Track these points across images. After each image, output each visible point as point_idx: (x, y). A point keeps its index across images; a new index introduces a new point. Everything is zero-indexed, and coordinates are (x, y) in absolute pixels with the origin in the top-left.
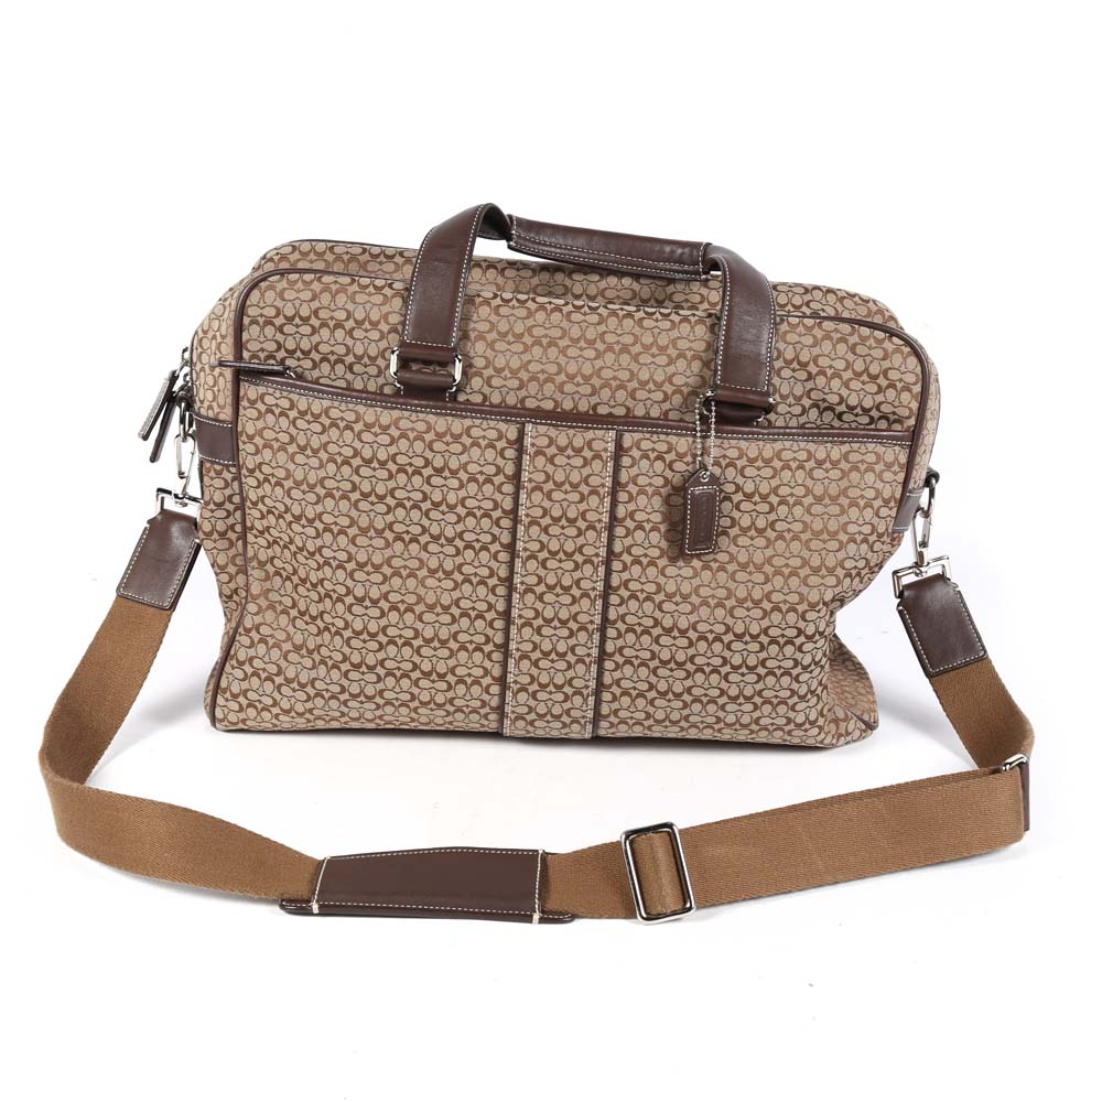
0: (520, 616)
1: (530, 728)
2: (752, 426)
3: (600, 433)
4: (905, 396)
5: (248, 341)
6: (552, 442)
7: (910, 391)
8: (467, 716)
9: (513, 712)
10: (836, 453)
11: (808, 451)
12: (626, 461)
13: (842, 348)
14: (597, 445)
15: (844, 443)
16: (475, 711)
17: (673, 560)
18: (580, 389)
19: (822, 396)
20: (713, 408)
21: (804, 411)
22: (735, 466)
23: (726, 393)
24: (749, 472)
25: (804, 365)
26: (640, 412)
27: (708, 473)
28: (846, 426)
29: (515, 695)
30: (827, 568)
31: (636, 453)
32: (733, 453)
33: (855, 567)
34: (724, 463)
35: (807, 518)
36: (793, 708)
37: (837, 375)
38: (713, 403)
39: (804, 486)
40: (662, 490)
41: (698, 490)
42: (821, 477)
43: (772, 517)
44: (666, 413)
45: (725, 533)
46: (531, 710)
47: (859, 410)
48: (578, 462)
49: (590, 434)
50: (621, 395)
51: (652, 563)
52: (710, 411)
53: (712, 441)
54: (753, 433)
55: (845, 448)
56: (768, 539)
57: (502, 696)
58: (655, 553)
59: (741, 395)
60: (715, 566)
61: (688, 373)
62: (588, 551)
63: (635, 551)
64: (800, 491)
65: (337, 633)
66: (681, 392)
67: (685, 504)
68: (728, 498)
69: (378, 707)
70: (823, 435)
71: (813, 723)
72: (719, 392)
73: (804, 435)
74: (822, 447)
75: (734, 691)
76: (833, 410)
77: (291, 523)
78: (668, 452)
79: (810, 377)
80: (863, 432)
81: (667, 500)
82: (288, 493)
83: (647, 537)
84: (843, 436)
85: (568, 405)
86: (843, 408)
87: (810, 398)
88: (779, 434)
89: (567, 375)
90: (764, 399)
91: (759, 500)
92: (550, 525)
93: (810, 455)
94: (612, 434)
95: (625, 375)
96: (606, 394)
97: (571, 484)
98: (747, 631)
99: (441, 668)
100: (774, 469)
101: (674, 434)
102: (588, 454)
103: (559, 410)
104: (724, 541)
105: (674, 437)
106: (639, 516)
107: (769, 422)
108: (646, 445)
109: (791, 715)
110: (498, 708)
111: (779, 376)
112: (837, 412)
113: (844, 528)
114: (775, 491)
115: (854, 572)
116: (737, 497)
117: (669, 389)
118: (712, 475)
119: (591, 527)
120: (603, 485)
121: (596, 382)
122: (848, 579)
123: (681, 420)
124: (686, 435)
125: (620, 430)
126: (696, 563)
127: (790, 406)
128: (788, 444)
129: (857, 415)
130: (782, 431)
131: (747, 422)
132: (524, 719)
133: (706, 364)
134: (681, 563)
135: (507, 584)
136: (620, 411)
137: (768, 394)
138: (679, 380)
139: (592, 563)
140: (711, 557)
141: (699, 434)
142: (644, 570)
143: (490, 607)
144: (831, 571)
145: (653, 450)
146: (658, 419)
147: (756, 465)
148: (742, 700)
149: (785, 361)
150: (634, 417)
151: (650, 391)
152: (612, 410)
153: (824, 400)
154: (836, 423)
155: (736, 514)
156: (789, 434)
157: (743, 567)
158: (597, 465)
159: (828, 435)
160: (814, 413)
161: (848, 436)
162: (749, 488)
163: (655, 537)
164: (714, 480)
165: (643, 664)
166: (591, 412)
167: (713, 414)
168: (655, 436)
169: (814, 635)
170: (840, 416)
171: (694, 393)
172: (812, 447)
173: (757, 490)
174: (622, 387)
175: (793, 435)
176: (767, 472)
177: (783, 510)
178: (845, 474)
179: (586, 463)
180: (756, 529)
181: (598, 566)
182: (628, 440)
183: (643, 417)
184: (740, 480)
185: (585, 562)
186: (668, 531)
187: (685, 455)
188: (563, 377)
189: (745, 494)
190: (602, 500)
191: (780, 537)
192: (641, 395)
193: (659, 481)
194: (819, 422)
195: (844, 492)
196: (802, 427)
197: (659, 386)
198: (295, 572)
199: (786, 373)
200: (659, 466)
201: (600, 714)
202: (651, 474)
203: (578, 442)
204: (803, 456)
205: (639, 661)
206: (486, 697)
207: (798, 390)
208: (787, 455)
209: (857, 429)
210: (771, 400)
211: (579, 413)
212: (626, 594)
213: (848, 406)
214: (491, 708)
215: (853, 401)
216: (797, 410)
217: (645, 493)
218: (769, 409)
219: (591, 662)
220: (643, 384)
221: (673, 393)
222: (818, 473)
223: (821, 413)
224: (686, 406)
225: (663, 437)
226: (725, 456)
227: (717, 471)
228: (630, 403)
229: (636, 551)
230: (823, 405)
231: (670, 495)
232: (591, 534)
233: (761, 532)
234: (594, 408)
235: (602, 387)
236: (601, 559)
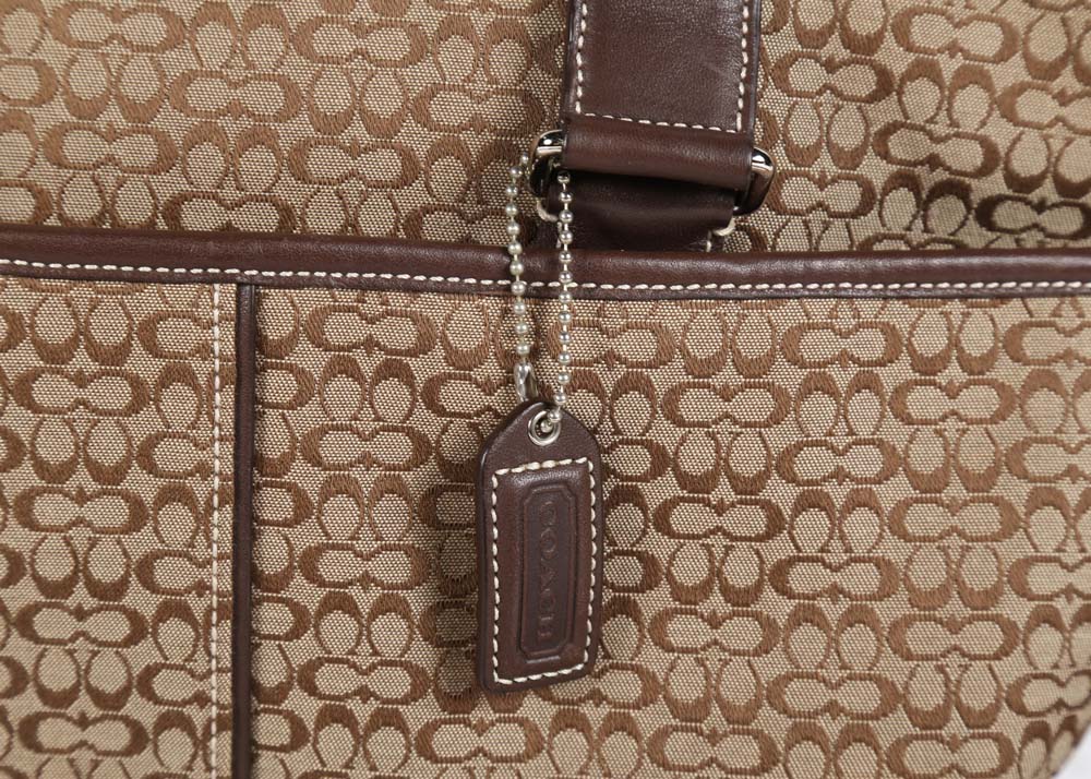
3: (181, 295)
6: (18, 329)
10: (979, 334)
11: (889, 331)
12: (278, 385)
14: (172, 336)
15: (1004, 298)
17: (457, 704)
18: (120, 150)
19: (925, 147)
20: (566, 198)
21: (869, 200)
22: (647, 389)
23: (599, 142)
24: (695, 405)
25: (863, 48)
26: (324, 219)
27: (556, 416)
28: (1007, 242)
30: (966, 713)
31: (310, 358)
32: (636, 347)
33: (1060, 704)
34: (608, 383)
35: (894, 550)
37: (973, 75)
38: (564, 181)
39: (880, 444)
40: (408, 477)
41: (526, 473)
42: (933, 413)
43: (779, 549)
44: (414, 222)
45: (626, 608)
47: (1048, 191)
48: (114, 394)
49: (148, 300)
50: (259, 166)
51: (388, 718)
52: (555, 208)
53: (564, 309)
54: (703, 278)
55: (1011, 314)
56: (768, 625)
58: (396, 683)
59: (654, 148)
60: (595, 714)
61: (480, 87)
62: (172, 686)
63: (327, 679)
64: (866, 462)
66: (459, 151)
67: (482, 522)
68: (628, 495)
70: (935, 276)
72: (579, 139)
73: (872, 277)
74: (932, 316)
76: (962, 192)
78: (422, 348)
79: (886, 85)
80: (1067, 261)
81: (426, 510)
83: (364, 632)
84: (1001, 274)
85: (81, 205)
86: (995, 185)
87: (885, 155)
88: (788, 278)
89: (74, 104)
90: (733, 158)
91: (731, 497)
92: (37, 608)
93: (896, 343)
94: (223, 295)
95: (264, 100)
96: (206, 162)
97: (97, 471)
100: (778, 393)
101: (440, 290)
102: (144, 366)
103: (53, 221)
104: (622, 635)
105: (439, 299)
106: (334, 567)
107: (757, 239)
108: (345, 328)
111: (783, 84)
112: (975, 198)
113: (1018, 578)
114: (783, 465)
115: (1054, 721)
116: (662, 489)
117: (418, 140)
118: (570, 422)
119: (174, 609)
120: (204, 470)
121: (171, 122)
122: (1037, 746)
123: (466, 243)
124: (479, 291)
125: (252, 282)
126: (534, 709)
127: (822, 183)
128: (819, 309)
129: (1041, 207)
130: (799, 265)
131: (684, 240)
133: (538, 52)
134: (483, 712)
136: (261, 219)
137: (744, 142)
138: (452, 110)
139: (186, 724)
140: (585, 685)
141: (519, 287)
142: (360, 740)
144: (980, 722)
145: (370, 344)
146: (391, 240)
147: (716, 381)
149: (802, 35)
150: (307, 237)
151: (354, 151)
152: (232, 216)
153: (933, 162)
154: (975, 236)
155: (658, 545)
156: (822, 277)
157: (690, 715)
158: (178, 403)
159: (953, 274)
160: (900, 206)
161: (1019, 274)
162: (697, 457)
163: (391, 633)
164: (577, 436)
166: (162, 225)
167: (566, 217)
168: (372, 298)
170: (985, 212)
171: (503, 152)
172: (899, 314)
173: (722, 465)
174: (257, 137)
175: (837, 277)
176: (756, 405)
177: (812, 527)
178: (1010, 401)
179: (141, 397)
180: (726, 590)
181: (207, 735)
182: (280, 313)
183: (338, 238)
184: (666, 434)
185: (164, 723)
186: (435, 610)
187: (478, 357)
188: (58, 111)
189: (684, 480)
190: (203, 519)
191: (807, 615)
192: (324, 161)
193: (397, 448)
194: (917, 235)
195: (1012, 461)
196: (865, 250)
197: (384, 131)
199: (805, 75)
200: (393, 398)
202: (367, 424)
203: (109, 327)
204: (871, 345)
207: (849, 133)
208: (818, 346)
209: (1041, 250)
210: (758, 164)
211: (120, 231)
213: (1012, 179)
215: (1028, 161)
216: (846, 196)
217: (348, 489)
218: (751, 194)
220: (330, 127)
221: (433, 156)
222: (925, 401)
223: (923, 206)
224: (478, 196)
225: (398, 300)
226: (610, 358)
227: (587, 407)
228: (291, 192)
229: (332, 680)
230: (929, 178)
231: (434, 493)
232: (176, 634)
233: (741, 599)
234: (173, 209)
235: (193, 141)
236: (214, 711)
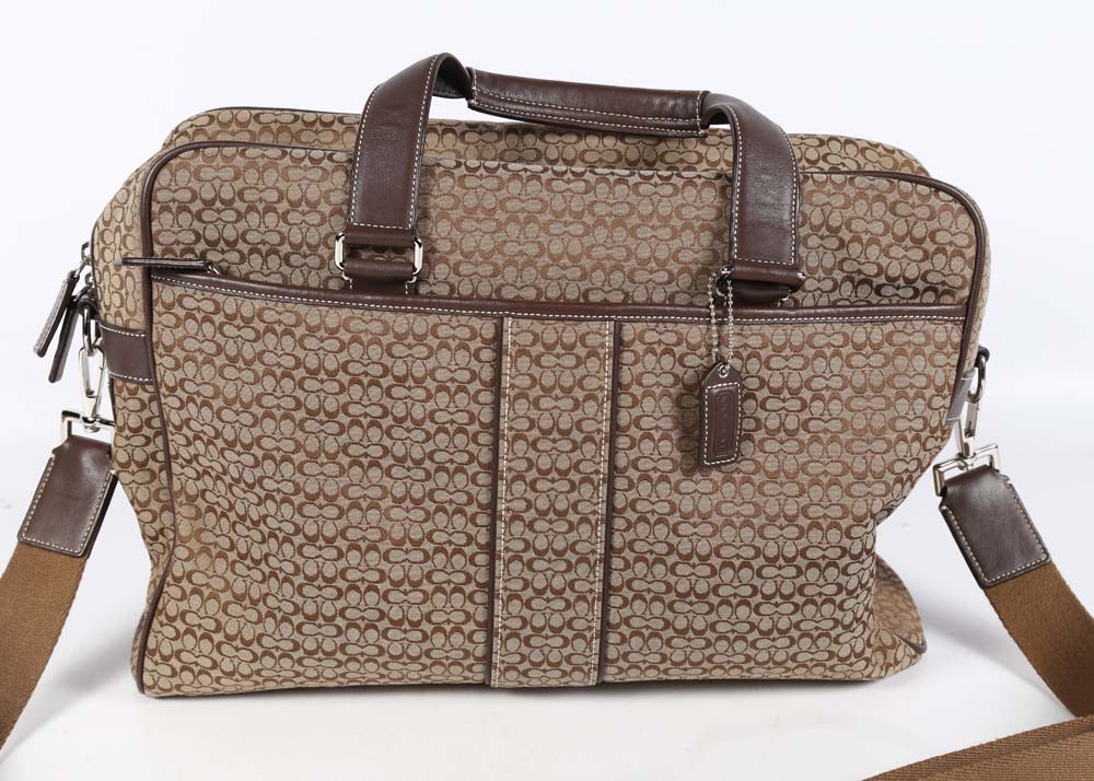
0: (507, 549)
1: (522, 679)
2: (776, 308)
3: (595, 326)
4: (957, 263)
5: (159, 232)
6: (537, 339)
7: (962, 255)
8: (447, 669)
9: (503, 662)
10: (877, 335)
11: (845, 335)
12: (628, 357)
13: (879, 208)
14: (592, 340)
15: (886, 322)
16: (456, 663)
17: (688, 473)
18: (568, 273)
19: (856, 266)
20: (730, 288)
21: (836, 286)
22: (758, 357)
23: (745, 269)
24: (776, 363)
25: (834, 231)
26: (640, 296)
27: (728, 367)
28: (885, 301)
29: (504, 642)
30: (873, 473)
31: (639, 348)
32: (755, 342)
33: (907, 470)
34: (745, 354)
35: (847, 415)
36: (836, 641)
37: (874, 241)
38: (729, 282)
39: (842, 376)
40: (671, 390)
41: (716, 388)
42: (861, 364)
43: (805, 416)
44: (672, 297)
45: (749, 438)
46: (524, 658)
47: (901, 282)
48: (570, 361)
49: (583, 328)
50: (617, 277)
51: (664, 478)
52: (726, 292)
53: (730, 328)
54: (778, 316)
55: (889, 327)
56: (801, 443)
57: (489, 644)
58: (667, 466)
59: (764, 271)
60: (738, 477)
61: (697, 247)
62: (586, 467)
63: (642, 464)
64: (836, 383)
65: (286, 580)
66: (689, 272)
67: (701, 406)
68: (750, 396)
69: (340, 664)
70: (861, 314)
71: (859, 656)
72: (738, 268)
73: (838, 315)
74: (860, 329)
75: (765, 625)
76: (870, 283)
77: (223, 450)
78: (678, 343)
79: (842, 244)
80: (909, 308)
81: (678, 402)
82: (218, 414)
83: (656, 447)
84: (885, 313)
85: (553, 293)
86: (882, 280)
87: (842, 270)
88: (809, 316)
89: (551, 256)
90: (792, 274)
91: (788, 396)
92: (539, 439)
93: (847, 339)
94: (609, 325)
95: (620, 254)
96: (598, 277)
97: (562, 389)
98: (780, 554)
99: (414, 615)
100: (806, 358)
101: (684, 322)
102: (581, 351)
103: (543, 299)
104: (747, 447)
105: (684, 326)
106: (646, 423)
107: (796, 301)
108: (651, 337)
109: (834, 648)
110: (484, 658)
111: (805, 245)
112: (874, 285)
113: (891, 424)
114: (807, 384)
115: (905, 476)
116: (762, 394)
117: (674, 267)
118: (732, 368)
119: (589, 439)
120: (601, 388)
121: (586, 263)
122: (899, 486)
123: (691, 305)
124: (699, 323)
125: (620, 320)
126: (716, 475)
127: (819, 281)
128: (820, 327)
129: (898, 288)
130: (813, 311)
131: (770, 303)
132: (516, 669)
133: (718, 235)
134: (698, 476)
135: (489, 511)
136: (618, 297)
137: (796, 268)
138: (686, 256)
139: (591, 481)
140: (734, 465)
141: (714, 321)
142: (654, 486)
143: (470, 539)
144: (879, 477)
145: (660, 342)
146: (663, 304)
147: (783, 354)
148: (775, 634)
149: (813, 228)
150: (634, 303)
151: (651, 272)
152: (607, 296)
153: (859, 272)
154: (874, 299)
155: (762, 415)
156: (821, 315)
157: (773, 477)
158: (593, 364)
159: (867, 314)
160: (847, 288)
161: (891, 313)
162: (776, 382)
163: (665, 446)
164: (735, 375)
165: (657, 598)
166: (582, 300)
167: (731, 295)
168: (661, 325)
169: (860, 554)
170: (878, 290)
171: (705, 271)
172: (848, 329)
173: (785, 384)
174: (618, 267)
175: (826, 315)
176: (797, 362)
177: (817, 406)
178: (889, 360)
179: (580, 362)
180: (786, 431)
181: (599, 485)
182: (629, 332)
183: (644, 304)
184: (765, 373)
185: (583, 481)
186: (682, 438)
187: (698, 346)
188: (546, 259)
189: (771, 390)
190: (600, 406)
191: (815, 439)
192: (641, 276)
193: (669, 380)
194: (853, 299)
195: (889, 382)
196: (834, 305)
197: (662, 265)
198: (232, 507)
199: (814, 241)
200: (667, 361)
201: (606, 659)
202: (658, 371)
203: (569, 337)
204: (838, 340)
205: (652, 595)
206: (469, 646)
207: (829, 261)
208: (819, 341)
209: (898, 304)
210: (800, 275)
211: (567, 302)
212: (633, 516)
213: (888, 278)
214: (476, 659)
215: (894, 271)
216: (828, 285)
217: (652, 395)
218: (796, 286)
219: (594, 598)
220: (643, 263)
221: (680, 273)
222: (858, 360)
223: (855, 288)
224: (696, 288)
225: (670, 326)
226: (746, 346)
227: (737, 363)
228: (628, 287)
230: (858, 278)
231: (681, 395)
232: (589, 448)
233: (791, 434)
234: (585, 294)
235: (594, 270)
236: (601, 476)
